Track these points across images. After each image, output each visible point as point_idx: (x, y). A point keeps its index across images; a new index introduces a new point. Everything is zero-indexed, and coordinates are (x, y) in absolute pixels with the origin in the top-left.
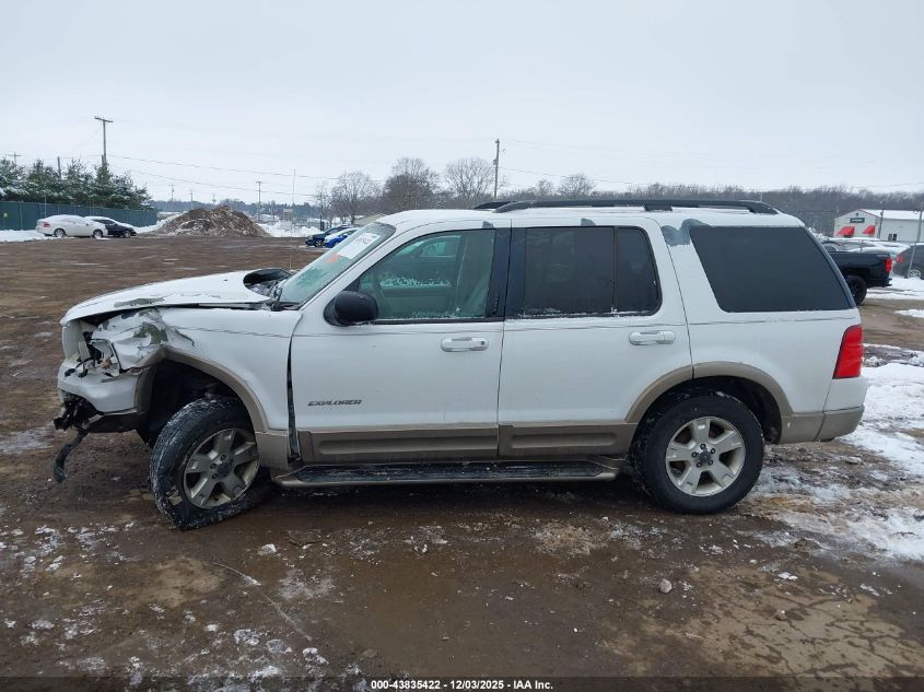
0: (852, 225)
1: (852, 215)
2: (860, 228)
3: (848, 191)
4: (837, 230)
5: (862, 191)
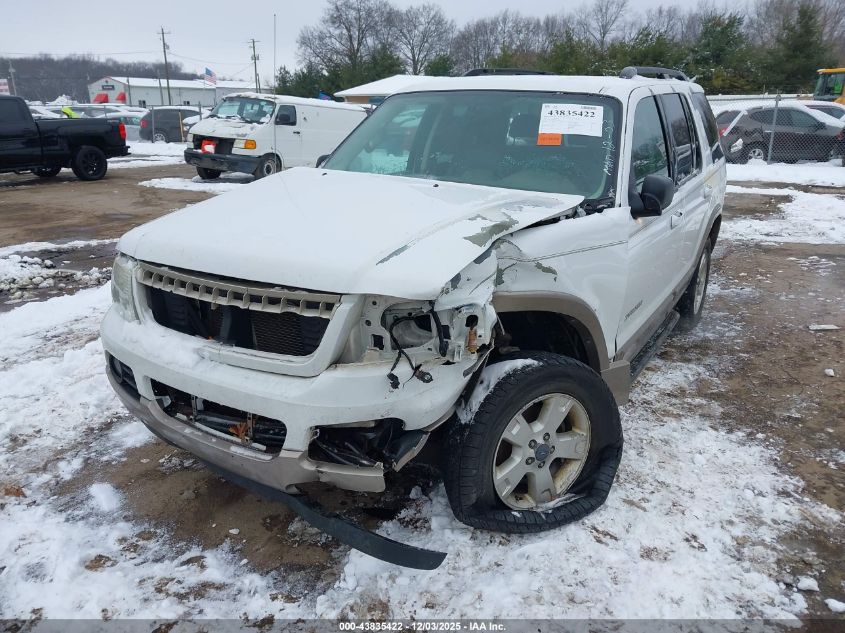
0: (105, 92)
1: (102, 82)
2: (112, 95)
3: (96, 59)
4: (92, 97)
5: (108, 60)
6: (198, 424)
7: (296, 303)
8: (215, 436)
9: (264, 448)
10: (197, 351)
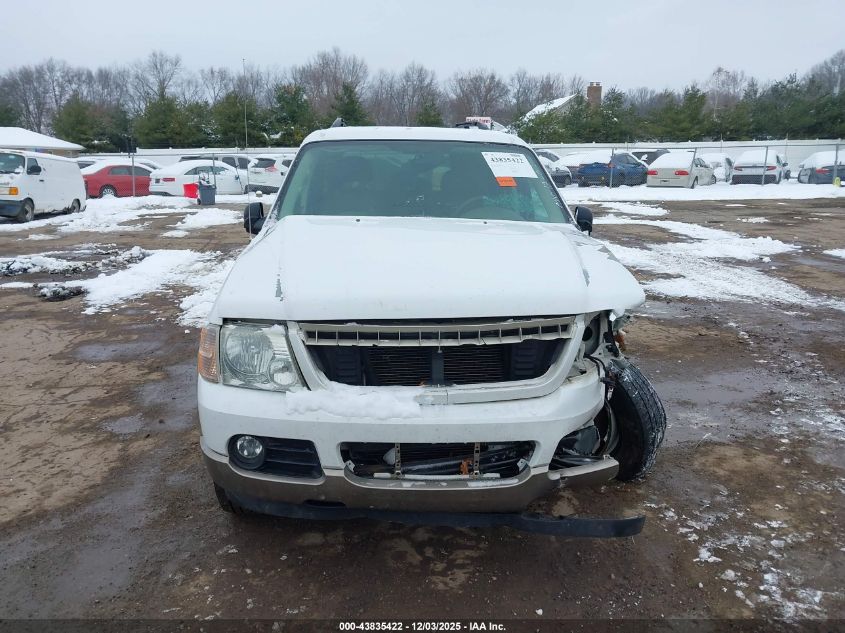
6: (407, 476)
7: (534, 331)
8: (444, 481)
9: (498, 475)
10: (416, 398)
